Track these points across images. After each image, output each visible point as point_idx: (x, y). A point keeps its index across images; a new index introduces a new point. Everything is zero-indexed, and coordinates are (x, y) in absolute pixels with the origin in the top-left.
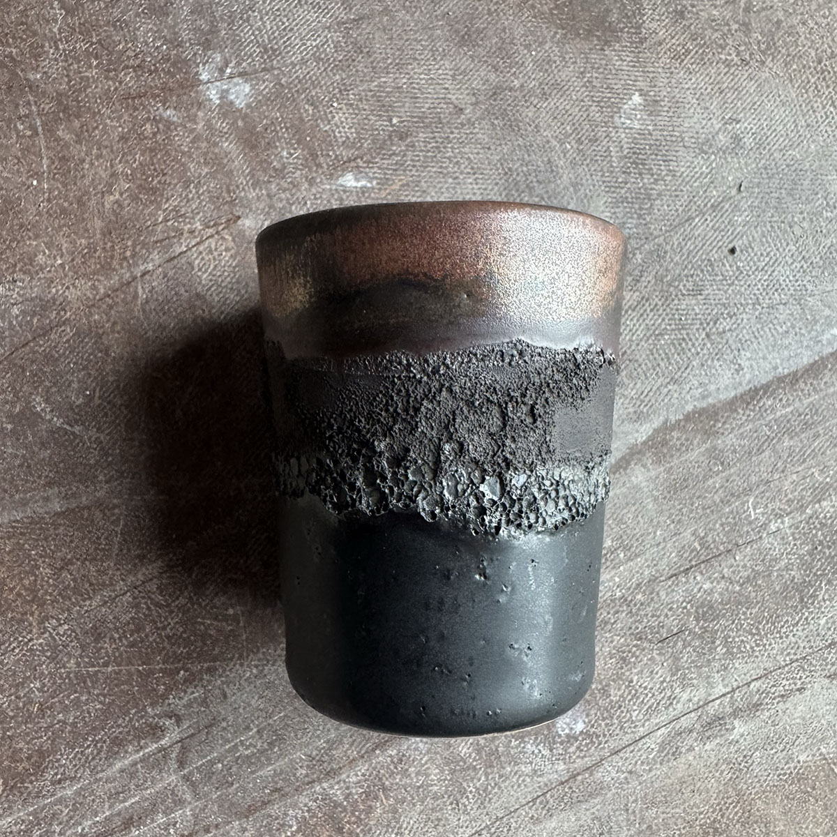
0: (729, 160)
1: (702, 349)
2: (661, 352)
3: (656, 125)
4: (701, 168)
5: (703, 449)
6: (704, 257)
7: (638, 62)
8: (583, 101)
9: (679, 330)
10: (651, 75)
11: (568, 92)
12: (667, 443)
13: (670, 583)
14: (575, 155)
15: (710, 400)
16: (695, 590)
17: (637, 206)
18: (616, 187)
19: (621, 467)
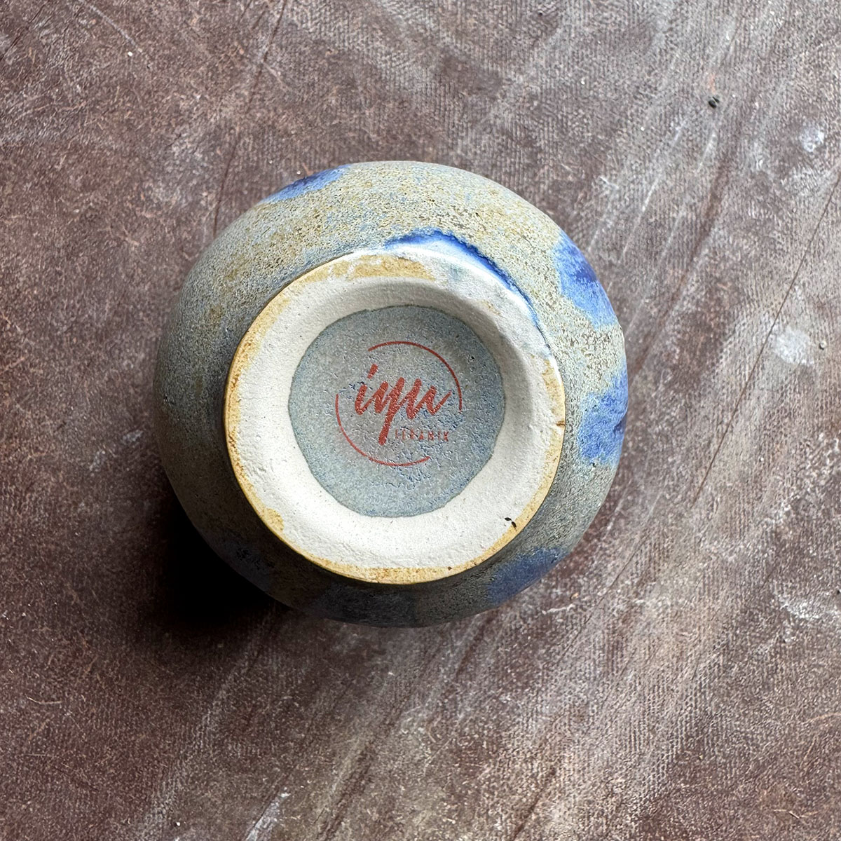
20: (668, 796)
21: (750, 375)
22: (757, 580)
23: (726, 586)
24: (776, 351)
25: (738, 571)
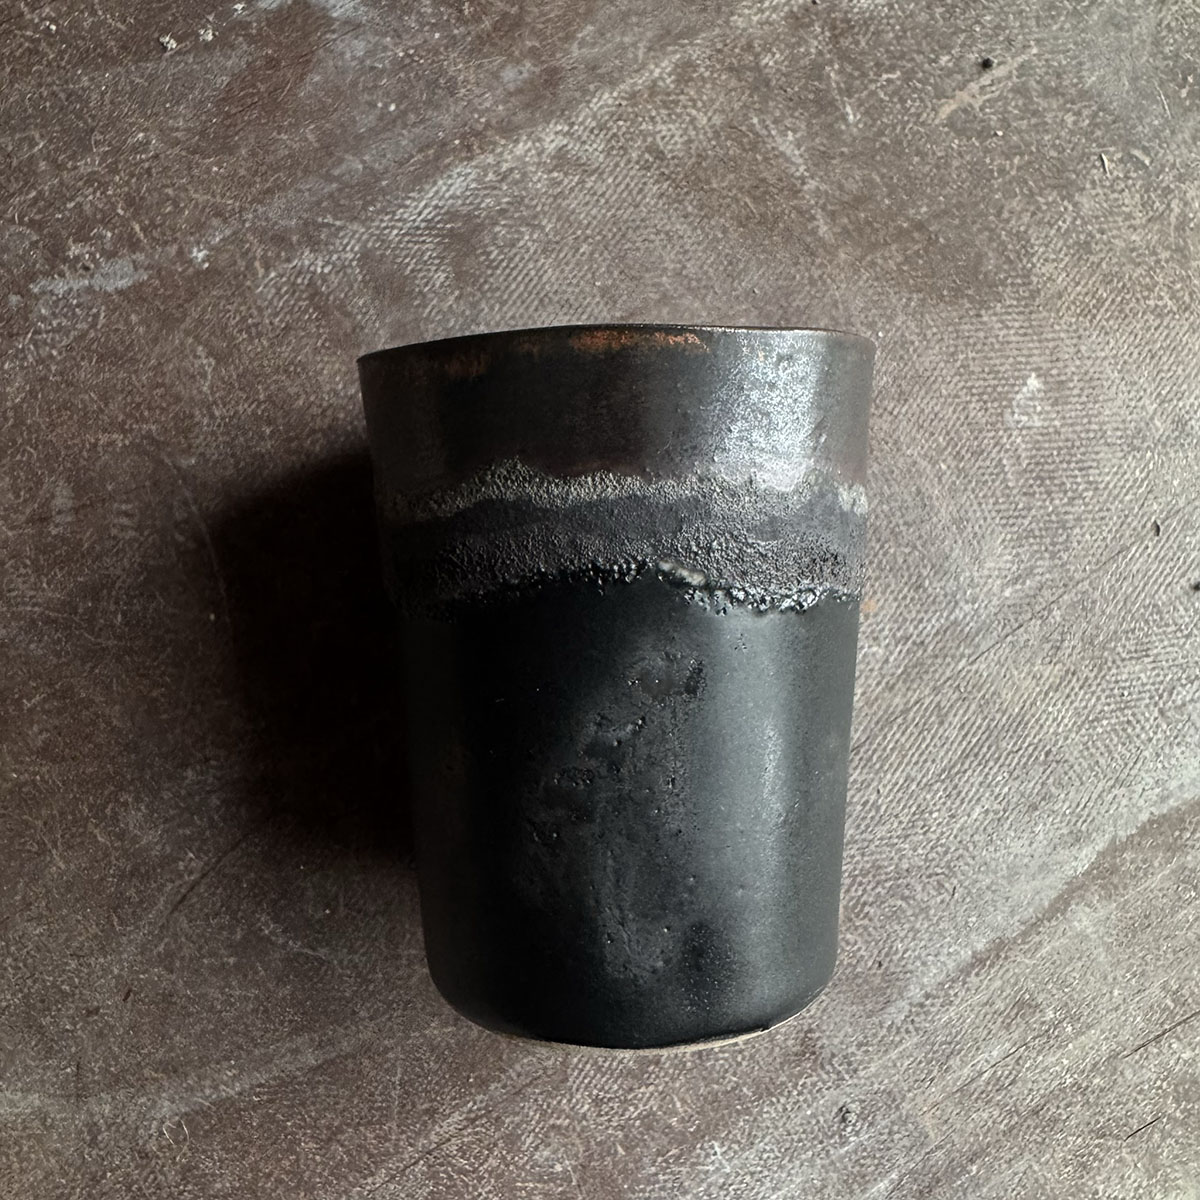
0: (1172, 455)
1: (1155, 733)
2: (1099, 744)
3: (1064, 418)
4: (1133, 473)
5: (1167, 872)
6: (1147, 602)
7: (1031, 326)
8: (957, 396)
9: (1122, 710)
10: (1051, 345)
11: (935, 387)
12: (1117, 870)
13: (1137, 1057)
14: (954, 478)
15: (1172, 802)
16: (1172, 1062)
17: (1048, 540)
18: (1017, 517)
19: (1058, 910)
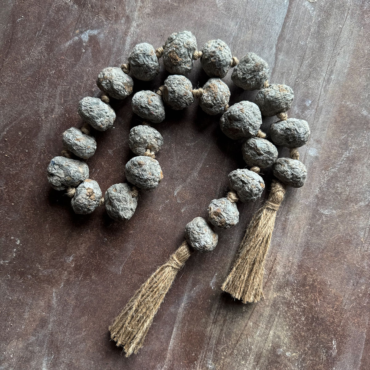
20: (303, 260)
21: (304, 161)
22: (314, 207)
23: (307, 210)
24: (309, 154)
25: (309, 206)
